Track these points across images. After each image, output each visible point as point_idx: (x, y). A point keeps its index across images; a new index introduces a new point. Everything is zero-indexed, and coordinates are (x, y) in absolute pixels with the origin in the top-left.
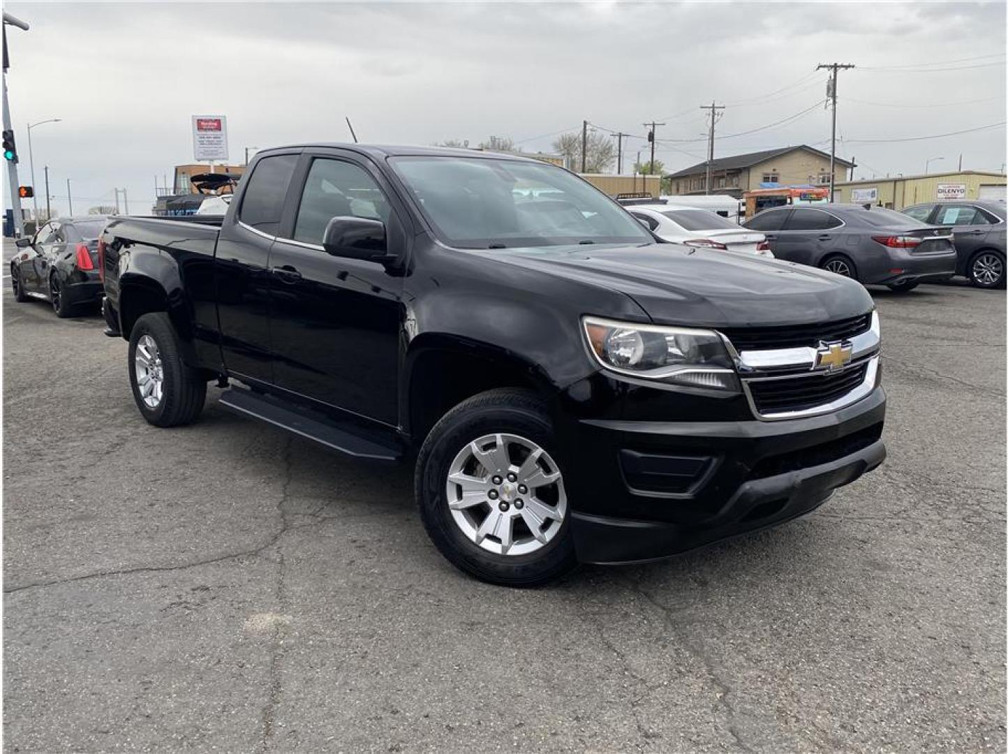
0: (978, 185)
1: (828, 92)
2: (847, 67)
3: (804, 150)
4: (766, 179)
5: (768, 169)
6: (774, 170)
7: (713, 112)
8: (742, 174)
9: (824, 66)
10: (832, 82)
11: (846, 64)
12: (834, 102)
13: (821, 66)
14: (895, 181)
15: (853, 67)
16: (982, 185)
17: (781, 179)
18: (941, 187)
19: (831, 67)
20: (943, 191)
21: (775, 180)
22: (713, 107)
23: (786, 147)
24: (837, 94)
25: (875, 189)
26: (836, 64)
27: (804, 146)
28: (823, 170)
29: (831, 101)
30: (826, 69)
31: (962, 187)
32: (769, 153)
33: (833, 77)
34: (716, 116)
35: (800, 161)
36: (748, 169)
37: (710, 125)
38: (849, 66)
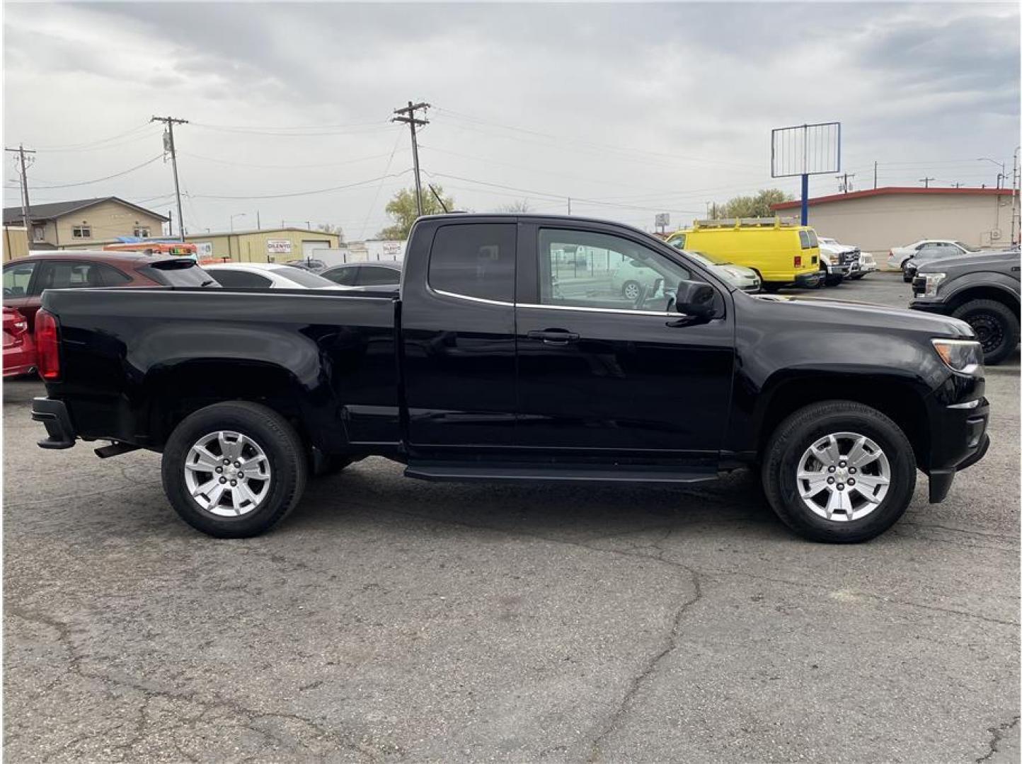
0: (300, 241)
1: (165, 146)
2: (181, 122)
3: (113, 201)
4: (77, 233)
5: (78, 221)
6: (85, 222)
7: (22, 156)
8: (47, 226)
9: (160, 119)
10: (168, 136)
11: (180, 119)
12: (174, 157)
13: (156, 119)
14: (229, 236)
15: (187, 122)
16: (304, 241)
17: (94, 232)
18: (270, 242)
19: (166, 120)
20: (273, 246)
21: (87, 233)
22: (21, 150)
23: (93, 198)
24: (175, 148)
25: (209, 244)
26: (169, 118)
27: (114, 198)
28: (137, 223)
29: (170, 155)
30: (161, 122)
31: (288, 242)
32: (75, 203)
33: (168, 131)
34: (26, 161)
35: (110, 212)
36: (54, 221)
37: (21, 171)
38: (183, 122)
